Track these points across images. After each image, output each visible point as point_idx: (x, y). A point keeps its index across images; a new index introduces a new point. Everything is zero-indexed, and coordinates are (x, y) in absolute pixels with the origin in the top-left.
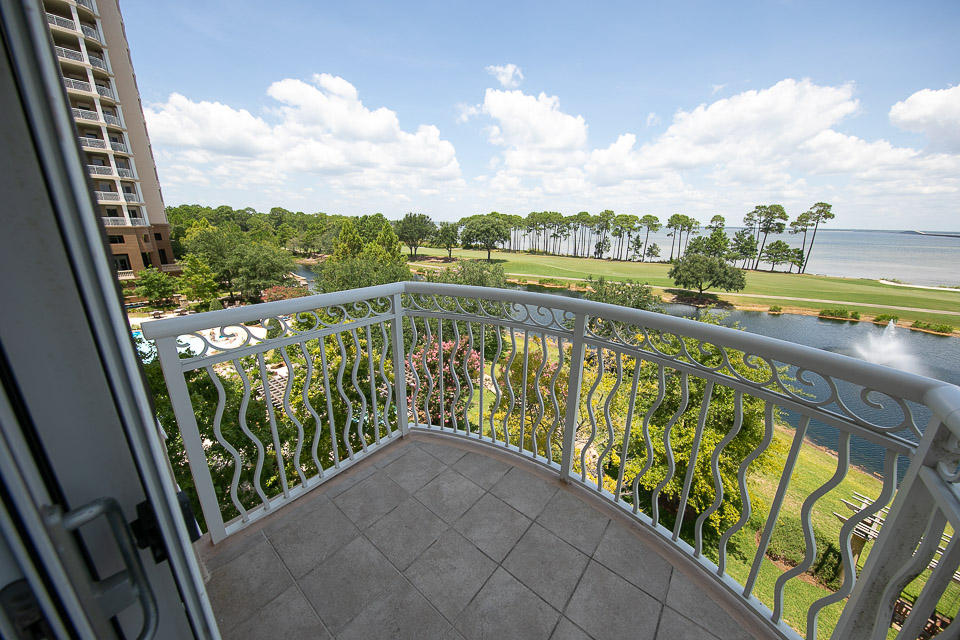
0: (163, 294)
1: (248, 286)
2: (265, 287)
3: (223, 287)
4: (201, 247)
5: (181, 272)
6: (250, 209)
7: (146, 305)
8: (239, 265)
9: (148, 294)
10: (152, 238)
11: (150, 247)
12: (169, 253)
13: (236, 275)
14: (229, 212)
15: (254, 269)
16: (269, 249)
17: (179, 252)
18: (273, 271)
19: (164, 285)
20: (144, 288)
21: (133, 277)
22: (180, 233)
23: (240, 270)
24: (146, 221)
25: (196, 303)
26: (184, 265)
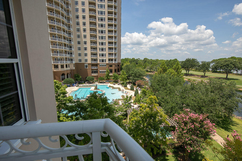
0: (116, 79)
1: (133, 79)
2: (137, 80)
3: (128, 79)
4: (125, 68)
5: (120, 74)
6: (139, 59)
7: (113, 81)
8: (132, 73)
9: (114, 79)
10: (117, 66)
11: (116, 68)
12: (120, 69)
13: (131, 76)
14: (134, 60)
15: (135, 75)
16: (140, 69)
17: (121, 69)
18: (140, 76)
19: (117, 77)
20: (113, 77)
21: (112, 75)
22: (123, 65)
23: (132, 75)
24: (117, 62)
25: (122, 82)
26: (121, 72)
